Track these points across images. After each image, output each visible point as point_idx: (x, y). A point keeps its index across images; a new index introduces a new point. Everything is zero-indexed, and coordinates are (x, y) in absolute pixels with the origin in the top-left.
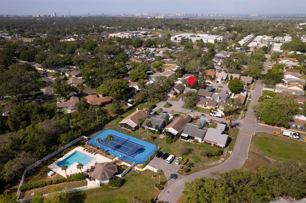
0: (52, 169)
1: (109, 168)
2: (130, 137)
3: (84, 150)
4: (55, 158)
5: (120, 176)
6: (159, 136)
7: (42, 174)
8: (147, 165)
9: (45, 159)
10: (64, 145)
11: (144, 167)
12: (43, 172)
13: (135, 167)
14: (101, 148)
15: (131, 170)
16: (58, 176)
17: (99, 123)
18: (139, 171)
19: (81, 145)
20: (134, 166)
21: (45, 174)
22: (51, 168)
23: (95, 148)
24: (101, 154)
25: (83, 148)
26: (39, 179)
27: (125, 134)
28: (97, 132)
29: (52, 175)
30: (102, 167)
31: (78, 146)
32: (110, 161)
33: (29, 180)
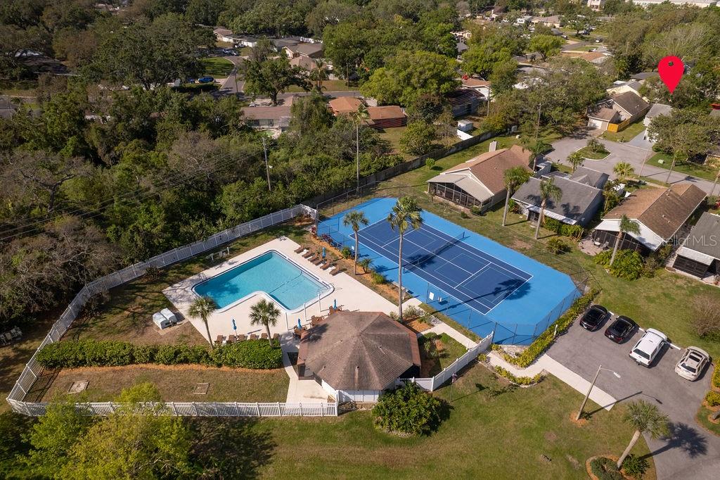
0: (174, 300)
1: (385, 341)
2: (468, 232)
3: (299, 251)
4: (195, 263)
5: (428, 384)
6: (580, 244)
7: (134, 315)
8: (545, 355)
9: (161, 260)
10: (234, 226)
11: (533, 362)
12: (143, 306)
13: (490, 355)
14: (359, 256)
15: (472, 363)
16: (187, 333)
17: (362, 173)
18: (509, 375)
19: (293, 235)
20: (489, 349)
21: (147, 316)
22: (174, 295)
23: (338, 253)
24: (357, 276)
25: (298, 246)
26: (119, 332)
27: (449, 218)
28: (349, 199)
29: (167, 324)
30: (355, 332)
31: (281, 235)
32: (388, 308)
33: (87, 325)
